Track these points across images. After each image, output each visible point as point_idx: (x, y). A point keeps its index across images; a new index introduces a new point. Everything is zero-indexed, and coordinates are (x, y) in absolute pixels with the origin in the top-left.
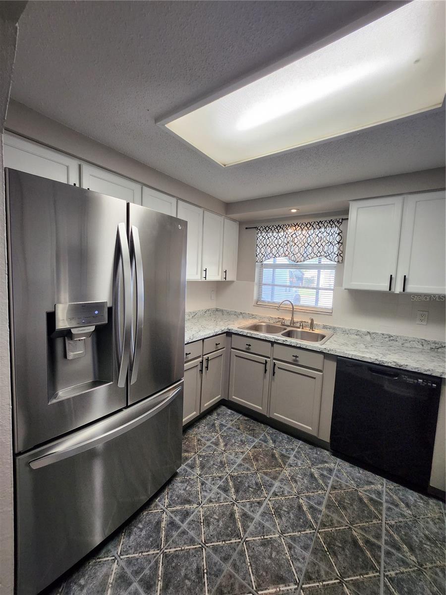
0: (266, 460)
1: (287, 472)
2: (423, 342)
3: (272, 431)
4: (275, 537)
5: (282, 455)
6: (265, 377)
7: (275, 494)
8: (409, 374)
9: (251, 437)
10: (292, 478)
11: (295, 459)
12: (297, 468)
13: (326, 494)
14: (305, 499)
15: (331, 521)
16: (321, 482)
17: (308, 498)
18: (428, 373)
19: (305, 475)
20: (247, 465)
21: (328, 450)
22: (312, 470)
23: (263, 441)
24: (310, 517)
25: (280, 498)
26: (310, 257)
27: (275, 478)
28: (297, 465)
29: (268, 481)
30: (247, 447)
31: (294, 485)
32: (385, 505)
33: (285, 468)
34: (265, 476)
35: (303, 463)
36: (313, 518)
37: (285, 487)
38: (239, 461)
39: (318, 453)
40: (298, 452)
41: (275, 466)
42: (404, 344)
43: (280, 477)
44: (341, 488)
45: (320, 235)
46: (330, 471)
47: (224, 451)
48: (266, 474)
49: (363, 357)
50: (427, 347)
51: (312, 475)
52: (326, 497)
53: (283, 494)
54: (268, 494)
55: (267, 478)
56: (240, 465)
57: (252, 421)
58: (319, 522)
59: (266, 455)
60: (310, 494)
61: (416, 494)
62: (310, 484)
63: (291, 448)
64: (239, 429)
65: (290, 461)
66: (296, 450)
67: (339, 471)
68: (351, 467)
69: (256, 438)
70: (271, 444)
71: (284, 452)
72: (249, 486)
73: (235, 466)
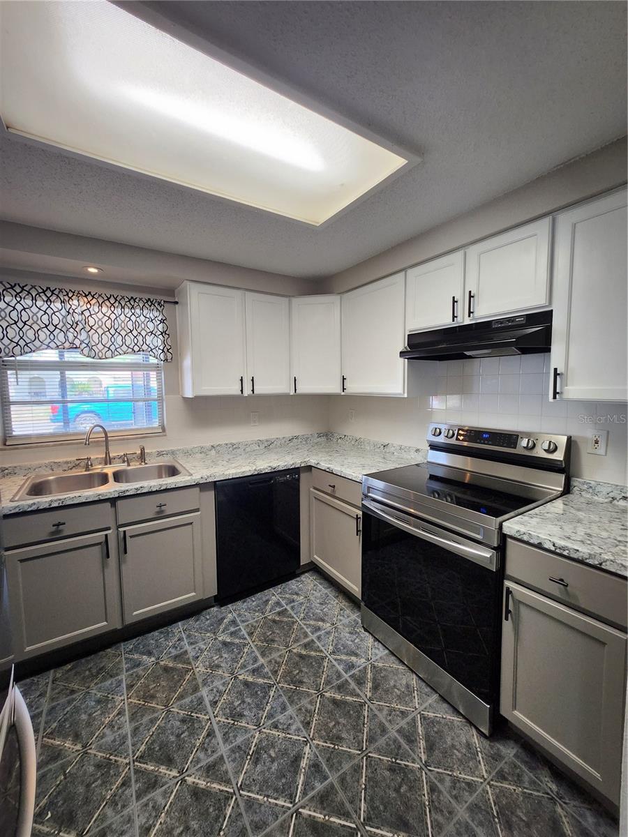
0: (164, 683)
1: (200, 668)
2: (259, 442)
3: (130, 645)
4: (258, 738)
5: (176, 658)
6: (104, 566)
7: (214, 704)
8: (281, 473)
9: (110, 682)
10: (211, 667)
11: (194, 646)
12: (206, 653)
13: (252, 646)
14: (243, 671)
15: (276, 662)
16: (237, 641)
17: (243, 666)
18: (293, 467)
19: (219, 650)
20: (145, 719)
21: (213, 606)
22: (220, 639)
23: (133, 668)
24: (261, 681)
25: (222, 701)
26: (121, 352)
27: (196, 689)
28: (202, 651)
29: (192, 701)
30: (118, 698)
31: (220, 672)
32: (288, 608)
33: (194, 666)
34: (183, 701)
35: (206, 642)
36: (264, 677)
37: (215, 684)
38: (128, 728)
39: (208, 617)
40: (189, 636)
41: (182, 677)
42: (268, 445)
43: (200, 681)
44: (255, 628)
45: (133, 318)
46: (233, 622)
47: (84, 747)
48: (181, 697)
49: (243, 472)
50: (262, 447)
51: (225, 644)
52: (254, 649)
53: (221, 693)
54: (207, 712)
55: (187, 700)
56: (135, 731)
57: (83, 661)
58: (270, 674)
59: (157, 678)
60: (241, 661)
61: (293, 581)
62: (232, 653)
63: (176, 639)
64: (73, 692)
65: (191, 654)
66: (184, 636)
67: (239, 615)
68: (244, 602)
69: (117, 674)
70: (149, 660)
71: (174, 652)
72: (178, 736)
73: (129, 742)
